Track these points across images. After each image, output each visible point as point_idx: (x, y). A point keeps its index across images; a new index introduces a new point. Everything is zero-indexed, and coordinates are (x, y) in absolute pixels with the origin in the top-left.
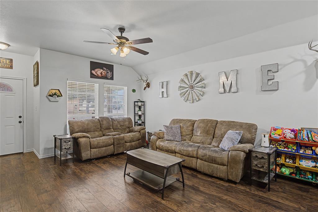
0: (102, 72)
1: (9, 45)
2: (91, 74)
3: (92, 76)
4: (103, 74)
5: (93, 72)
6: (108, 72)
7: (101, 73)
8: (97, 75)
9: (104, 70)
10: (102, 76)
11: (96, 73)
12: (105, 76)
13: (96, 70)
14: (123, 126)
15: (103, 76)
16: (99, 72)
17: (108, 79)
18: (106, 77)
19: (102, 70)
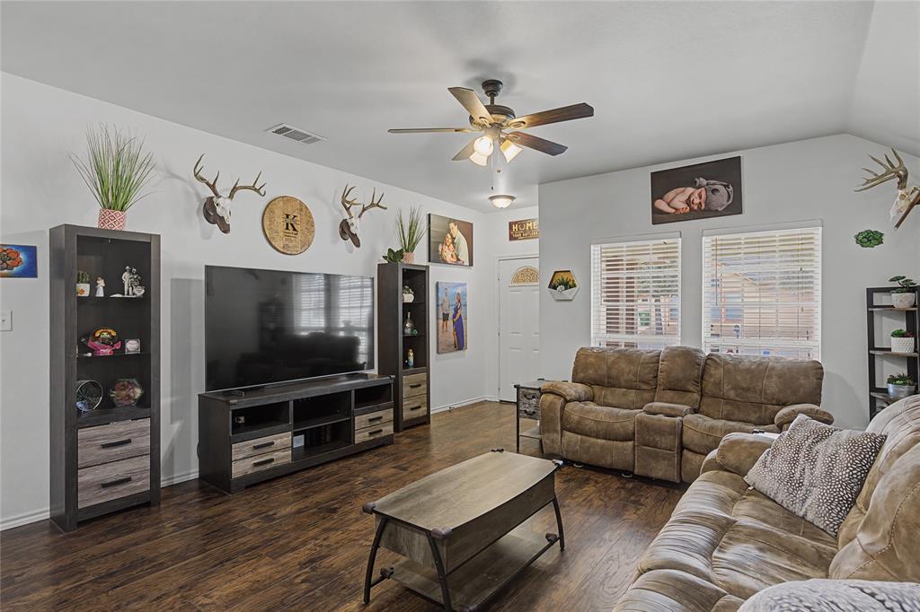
0: (689, 197)
1: (512, 198)
2: (655, 211)
3: (659, 217)
4: (697, 201)
5: (661, 205)
6: (714, 191)
7: (689, 202)
8: (673, 211)
9: (700, 187)
10: (691, 209)
11: (668, 204)
12: (703, 207)
13: (671, 195)
14: (747, 390)
15: (696, 208)
16: (678, 199)
17: (717, 214)
18: (710, 210)
19: (690, 190)
